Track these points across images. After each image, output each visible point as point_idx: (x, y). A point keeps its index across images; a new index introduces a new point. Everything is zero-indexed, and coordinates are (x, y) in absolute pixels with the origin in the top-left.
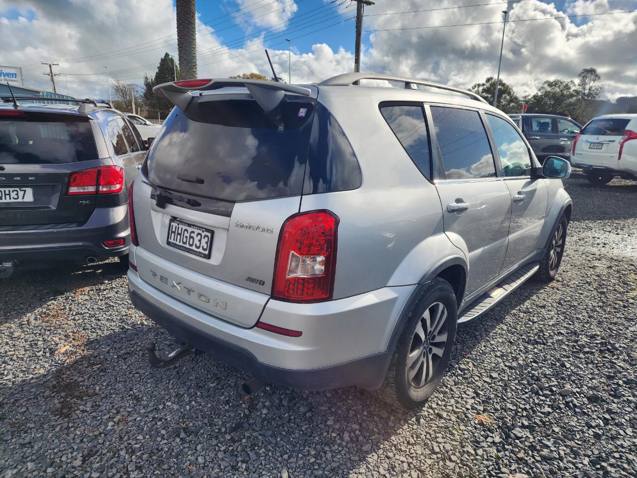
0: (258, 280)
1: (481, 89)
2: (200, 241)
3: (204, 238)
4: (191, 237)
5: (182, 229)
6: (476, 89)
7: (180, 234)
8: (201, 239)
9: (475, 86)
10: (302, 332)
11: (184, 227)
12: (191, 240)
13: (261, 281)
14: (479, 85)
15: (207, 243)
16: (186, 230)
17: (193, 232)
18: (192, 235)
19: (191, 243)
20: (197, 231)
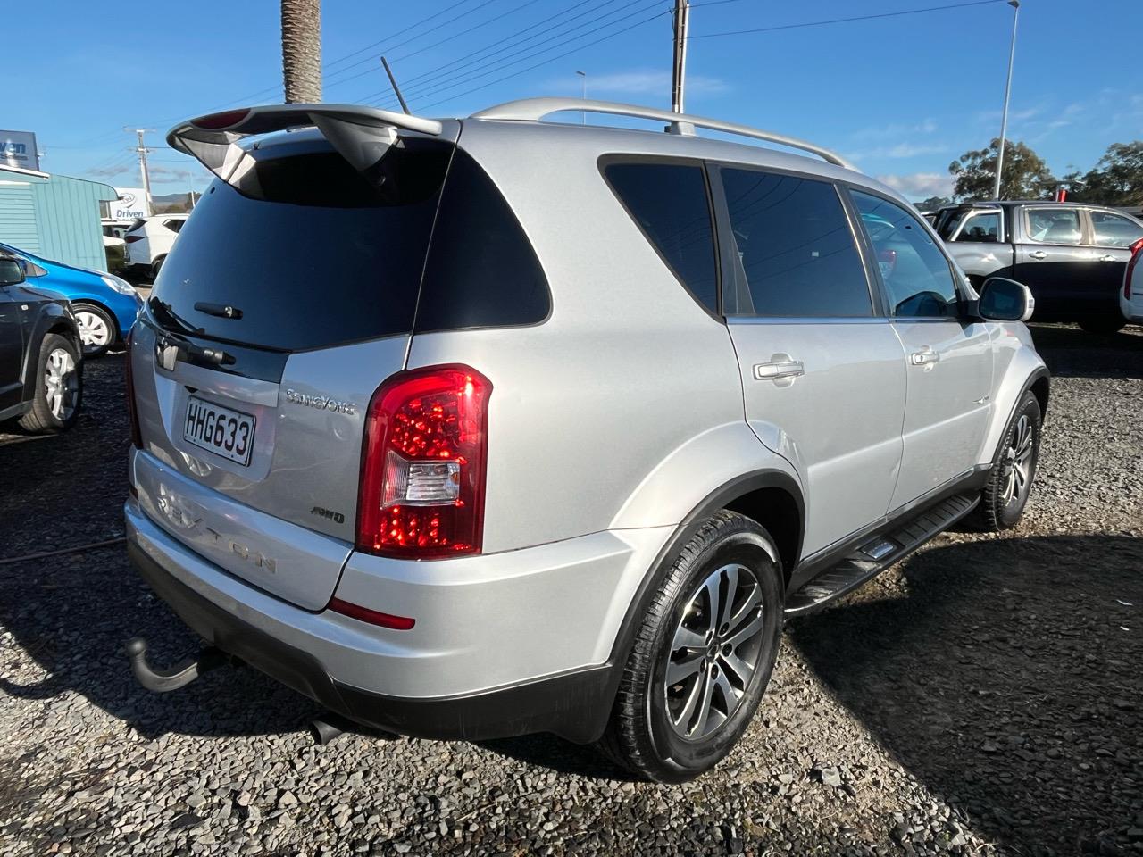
0: (332, 513)
1: (979, 161)
2: (233, 434)
3: (241, 429)
4: (220, 428)
5: (205, 410)
6: (969, 162)
7: (201, 422)
8: (236, 430)
9: (968, 157)
10: (414, 621)
11: (210, 408)
12: (219, 433)
13: (337, 515)
14: (975, 155)
15: (245, 438)
16: (212, 414)
17: (222, 417)
18: (222, 423)
19: (219, 440)
20: (230, 415)
